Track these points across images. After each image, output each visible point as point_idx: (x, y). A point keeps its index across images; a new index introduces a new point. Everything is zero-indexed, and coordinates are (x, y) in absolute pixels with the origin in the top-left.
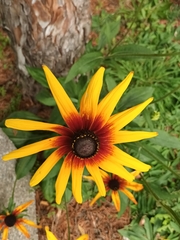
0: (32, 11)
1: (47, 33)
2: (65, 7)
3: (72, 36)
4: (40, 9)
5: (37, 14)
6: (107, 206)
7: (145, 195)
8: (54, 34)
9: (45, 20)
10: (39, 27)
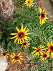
0: (1, 8)
1: (5, 12)
2: (9, 6)
3: (11, 12)
4: (3, 8)
5: (2, 9)
6: (23, 52)
7: (31, 48)
8: (6, 13)
9: (4, 10)
10: (3, 11)
